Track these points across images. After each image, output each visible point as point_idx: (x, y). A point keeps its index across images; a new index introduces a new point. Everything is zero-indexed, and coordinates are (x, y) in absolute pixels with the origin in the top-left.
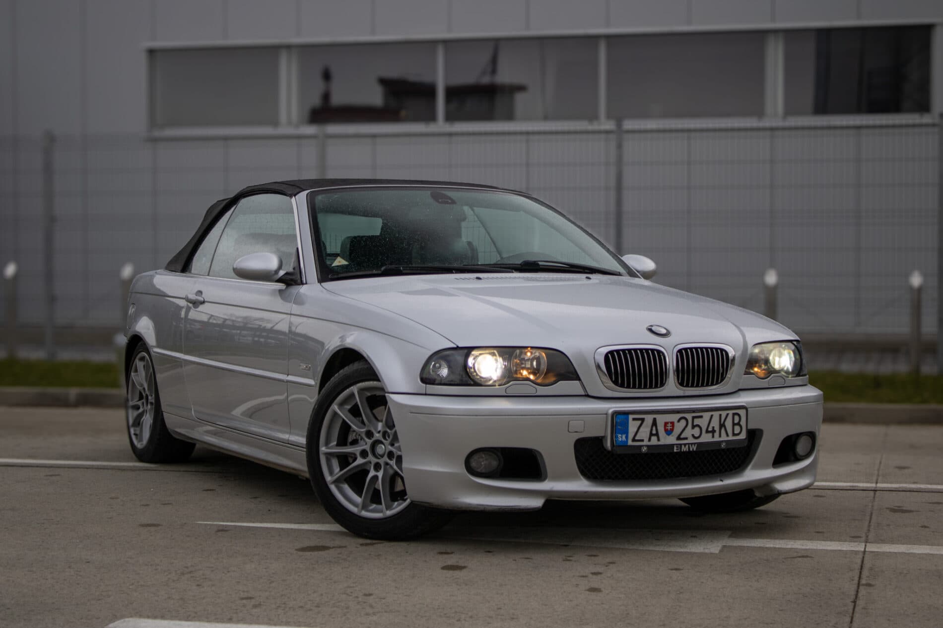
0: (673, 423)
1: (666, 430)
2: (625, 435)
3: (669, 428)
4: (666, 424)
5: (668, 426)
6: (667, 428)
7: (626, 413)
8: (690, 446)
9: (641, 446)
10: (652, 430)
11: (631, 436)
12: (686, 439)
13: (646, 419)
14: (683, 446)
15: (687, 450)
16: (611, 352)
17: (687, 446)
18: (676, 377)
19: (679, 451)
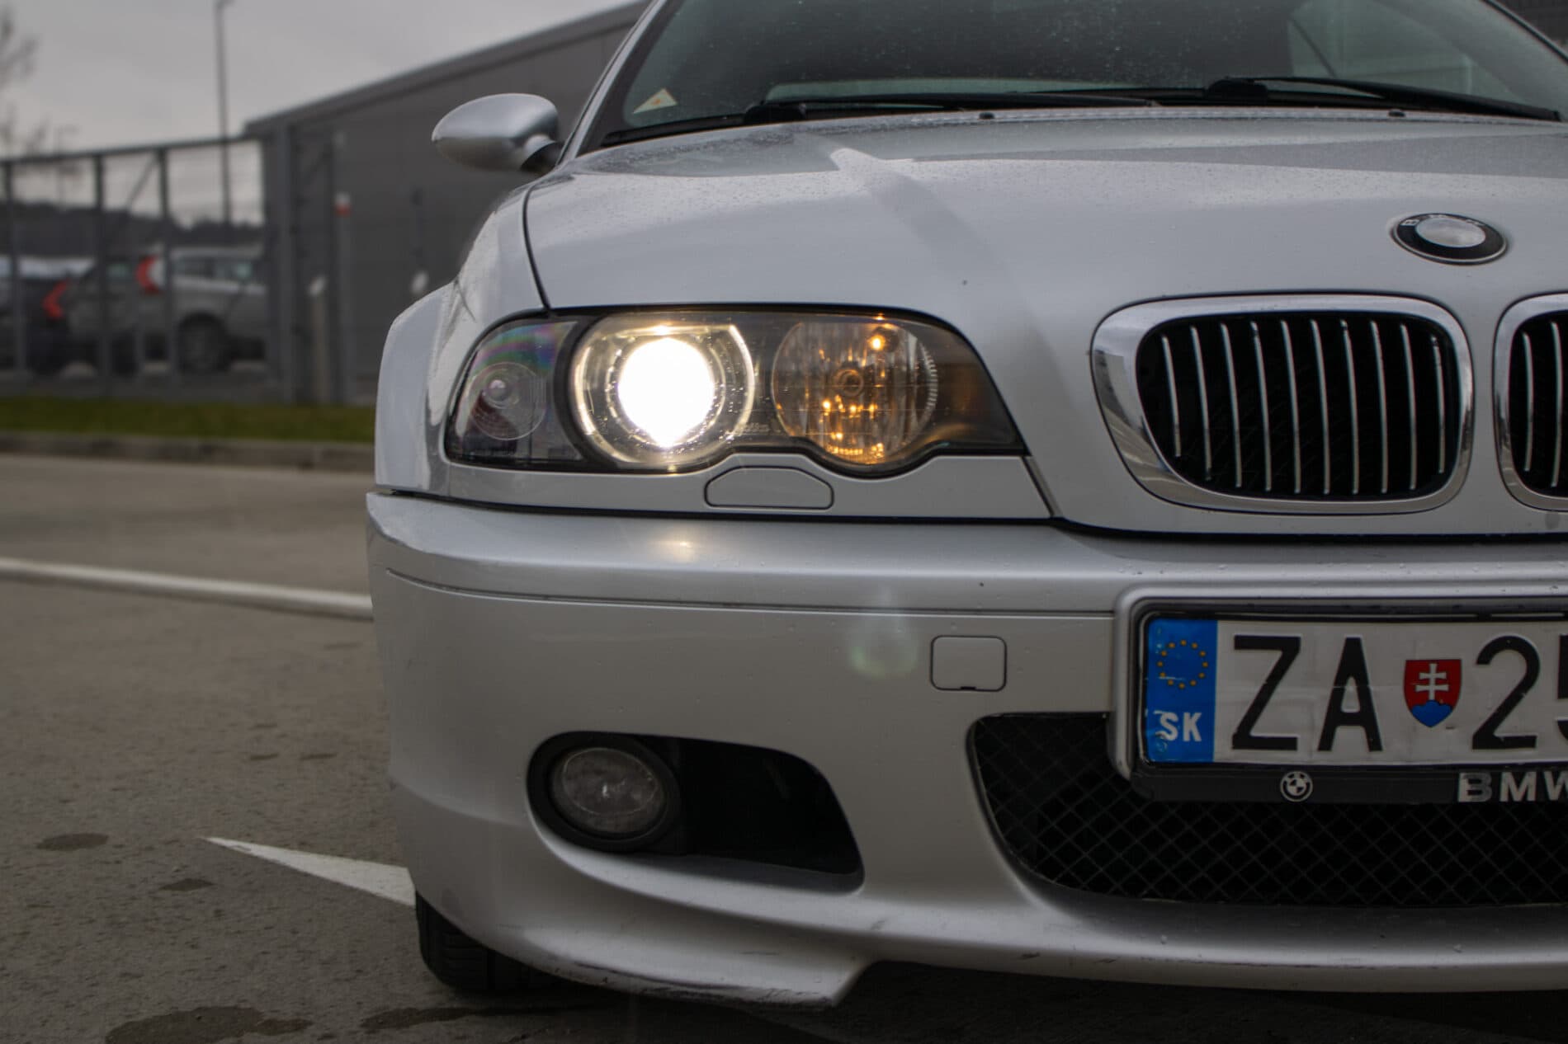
0: (1451, 668)
1: (1415, 700)
2: (1197, 716)
3: (1432, 688)
4: (1414, 670)
5: (1426, 682)
6: (1420, 688)
7: (1206, 614)
8: (1548, 776)
9: (1277, 772)
10: (1337, 696)
11: (1227, 720)
12: (1529, 742)
13: (1303, 645)
14: (1507, 779)
15: (1531, 797)
16: (1176, 329)
17: (1530, 779)
18: (1507, 451)
19: (1485, 797)
